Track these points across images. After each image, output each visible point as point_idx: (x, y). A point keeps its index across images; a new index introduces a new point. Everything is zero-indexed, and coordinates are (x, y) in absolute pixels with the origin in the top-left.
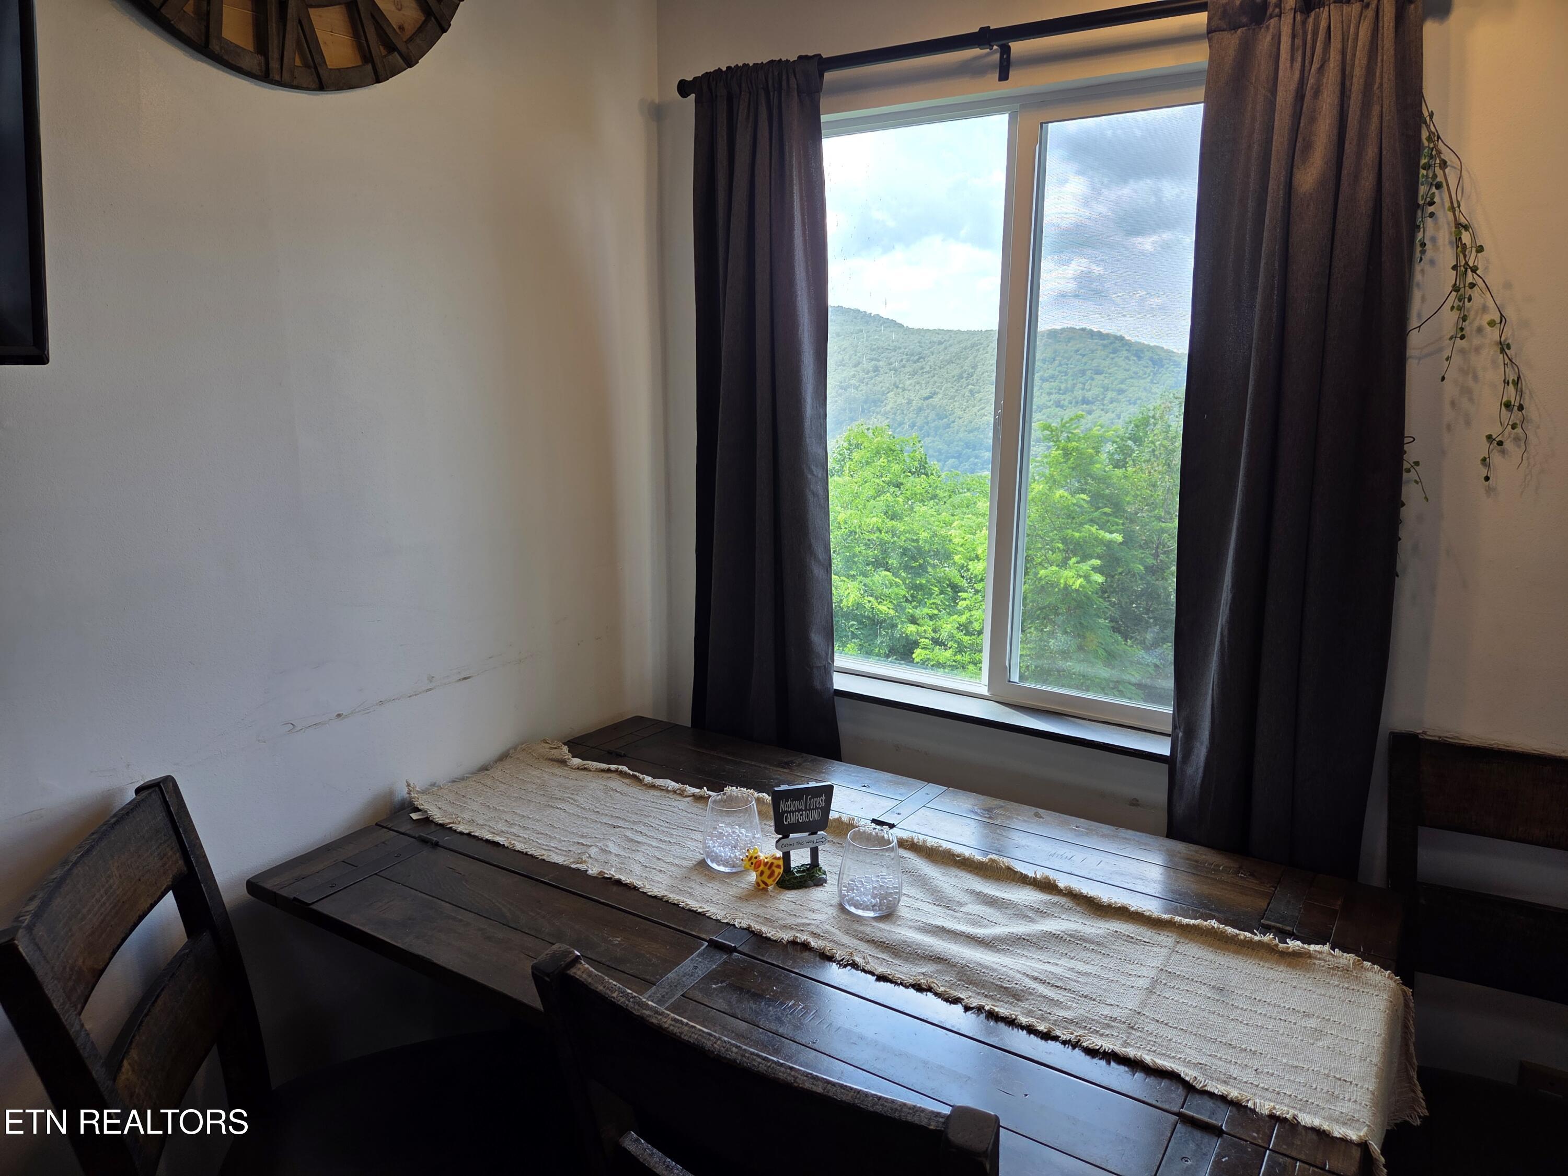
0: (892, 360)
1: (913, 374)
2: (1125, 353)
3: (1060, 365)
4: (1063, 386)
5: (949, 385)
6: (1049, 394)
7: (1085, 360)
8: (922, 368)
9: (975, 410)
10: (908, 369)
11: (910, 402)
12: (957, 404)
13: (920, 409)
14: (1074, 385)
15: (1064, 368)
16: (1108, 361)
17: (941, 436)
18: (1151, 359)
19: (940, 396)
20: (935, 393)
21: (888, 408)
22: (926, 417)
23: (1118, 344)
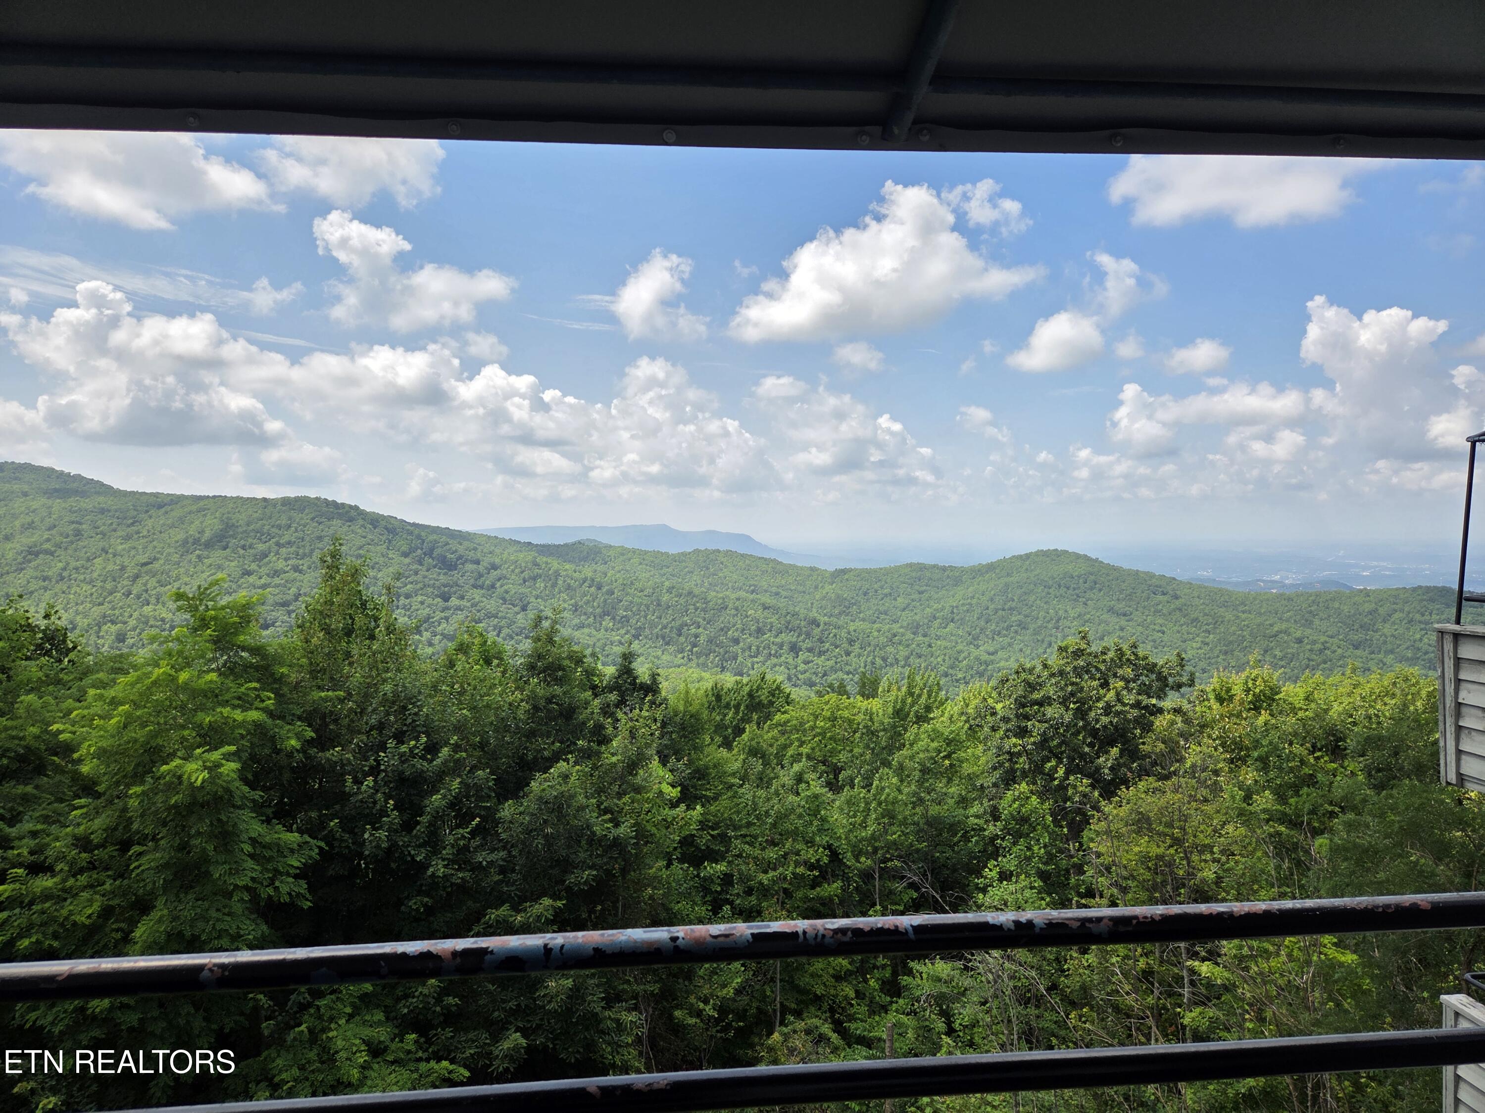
0: (99, 523)
1: (128, 538)
2: (361, 522)
3: (296, 531)
4: (301, 551)
5: (172, 550)
6: (286, 559)
7: (321, 527)
8: (138, 532)
9: (205, 575)
10: (119, 533)
11: (123, 568)
12: (182, 570)
13: (137, 577)
14: (312, 551)
15: (300, 534)
16: (345, 528)
17: (164, 604)
18: (386, 528)
19: (161, 562)
20: (156, 559)
21: (95, 575)
22: (145, 584)
23: (353, 513)
